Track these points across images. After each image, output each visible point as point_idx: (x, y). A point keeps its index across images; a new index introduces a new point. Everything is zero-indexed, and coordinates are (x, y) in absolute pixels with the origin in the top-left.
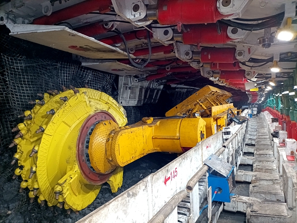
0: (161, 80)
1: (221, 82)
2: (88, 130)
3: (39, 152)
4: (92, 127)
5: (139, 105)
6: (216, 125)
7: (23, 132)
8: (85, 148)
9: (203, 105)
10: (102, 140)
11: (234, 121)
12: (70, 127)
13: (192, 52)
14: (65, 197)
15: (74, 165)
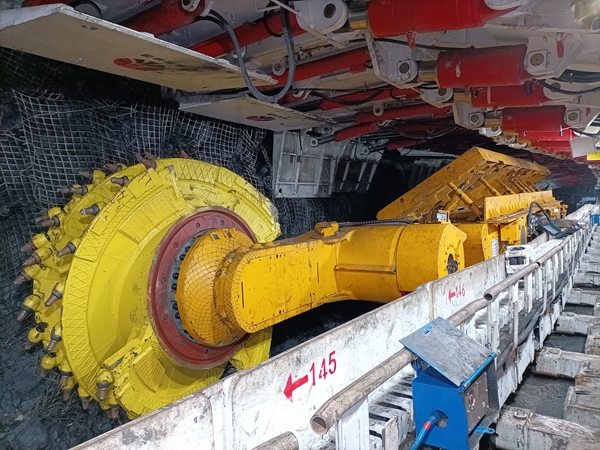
0: (376, 141)
1: (513, 139)
2: (179, 251)
3: (65, 296)
4: (188, 244)
5: (324, 195)
6: (495, 242)
7: (41, 253)
8: (170, 290)
9: (463, 195)
10: (206, 272)
11: (546, 231)
12: (138, 243)
13: (418, 62)
14: (120, 394)
15: (144, 327)
